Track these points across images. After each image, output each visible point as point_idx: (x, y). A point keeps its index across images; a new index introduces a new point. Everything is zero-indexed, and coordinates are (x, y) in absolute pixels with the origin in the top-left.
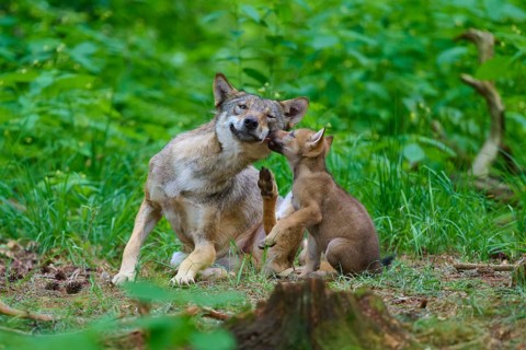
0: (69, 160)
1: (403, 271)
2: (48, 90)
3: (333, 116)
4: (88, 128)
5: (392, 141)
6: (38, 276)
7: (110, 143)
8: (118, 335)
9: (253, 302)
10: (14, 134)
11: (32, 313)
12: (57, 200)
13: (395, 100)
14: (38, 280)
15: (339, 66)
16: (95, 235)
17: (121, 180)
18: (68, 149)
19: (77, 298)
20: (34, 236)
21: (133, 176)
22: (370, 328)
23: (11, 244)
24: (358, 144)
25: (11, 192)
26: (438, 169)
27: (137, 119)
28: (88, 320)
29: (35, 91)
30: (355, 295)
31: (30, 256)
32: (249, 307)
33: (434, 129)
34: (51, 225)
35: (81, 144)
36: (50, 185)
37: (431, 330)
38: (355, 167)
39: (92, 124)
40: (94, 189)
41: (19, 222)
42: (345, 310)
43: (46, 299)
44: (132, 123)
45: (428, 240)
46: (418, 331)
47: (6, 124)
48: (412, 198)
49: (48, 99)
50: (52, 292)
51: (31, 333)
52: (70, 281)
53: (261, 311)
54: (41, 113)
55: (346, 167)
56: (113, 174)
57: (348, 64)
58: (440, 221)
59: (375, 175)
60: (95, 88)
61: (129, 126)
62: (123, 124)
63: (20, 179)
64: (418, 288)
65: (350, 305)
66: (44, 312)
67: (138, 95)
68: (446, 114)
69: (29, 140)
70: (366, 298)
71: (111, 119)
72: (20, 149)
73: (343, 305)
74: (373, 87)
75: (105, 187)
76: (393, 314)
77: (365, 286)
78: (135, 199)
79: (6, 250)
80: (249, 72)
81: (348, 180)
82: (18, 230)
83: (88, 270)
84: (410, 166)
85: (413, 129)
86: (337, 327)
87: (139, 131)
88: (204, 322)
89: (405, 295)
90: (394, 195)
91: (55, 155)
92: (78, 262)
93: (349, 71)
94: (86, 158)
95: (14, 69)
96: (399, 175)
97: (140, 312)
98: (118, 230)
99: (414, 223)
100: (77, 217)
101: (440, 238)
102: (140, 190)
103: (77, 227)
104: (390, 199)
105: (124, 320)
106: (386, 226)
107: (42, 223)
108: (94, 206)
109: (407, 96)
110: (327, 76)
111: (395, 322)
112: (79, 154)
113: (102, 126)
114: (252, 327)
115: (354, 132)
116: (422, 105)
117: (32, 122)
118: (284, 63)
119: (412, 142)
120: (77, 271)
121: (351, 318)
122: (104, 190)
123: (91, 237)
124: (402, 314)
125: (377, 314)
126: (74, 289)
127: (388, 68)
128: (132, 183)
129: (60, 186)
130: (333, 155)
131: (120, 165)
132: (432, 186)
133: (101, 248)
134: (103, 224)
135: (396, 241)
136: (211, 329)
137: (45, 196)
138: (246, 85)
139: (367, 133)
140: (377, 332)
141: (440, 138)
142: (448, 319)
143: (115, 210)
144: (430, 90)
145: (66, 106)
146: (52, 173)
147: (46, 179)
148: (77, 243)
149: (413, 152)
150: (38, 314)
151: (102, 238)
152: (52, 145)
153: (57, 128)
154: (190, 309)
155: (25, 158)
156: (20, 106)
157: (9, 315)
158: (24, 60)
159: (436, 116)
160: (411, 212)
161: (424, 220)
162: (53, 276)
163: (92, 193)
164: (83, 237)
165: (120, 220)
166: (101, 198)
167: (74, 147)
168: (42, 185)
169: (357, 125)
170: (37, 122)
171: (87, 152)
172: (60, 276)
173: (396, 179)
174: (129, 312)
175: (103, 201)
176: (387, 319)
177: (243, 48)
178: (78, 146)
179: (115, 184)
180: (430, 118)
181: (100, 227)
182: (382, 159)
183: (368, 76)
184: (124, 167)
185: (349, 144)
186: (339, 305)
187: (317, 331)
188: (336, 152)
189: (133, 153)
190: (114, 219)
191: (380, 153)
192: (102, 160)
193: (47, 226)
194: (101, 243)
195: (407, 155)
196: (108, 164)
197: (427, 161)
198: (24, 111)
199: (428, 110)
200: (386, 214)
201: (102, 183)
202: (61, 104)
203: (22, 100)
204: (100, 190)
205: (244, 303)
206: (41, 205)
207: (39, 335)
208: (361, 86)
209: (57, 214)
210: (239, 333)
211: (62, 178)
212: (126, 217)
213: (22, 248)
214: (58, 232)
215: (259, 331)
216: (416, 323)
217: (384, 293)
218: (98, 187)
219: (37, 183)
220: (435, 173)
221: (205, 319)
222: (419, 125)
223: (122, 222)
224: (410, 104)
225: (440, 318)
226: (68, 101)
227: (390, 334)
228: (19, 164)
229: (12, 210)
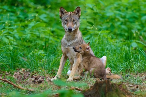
0: (39, 47)
1: (132, 78)
2: (33, 27)
3: (112, 35)
4: (44, 38)
5: (128, 42)
6: (30, 79)
7: (50, 42)
8: (52, 95)
9: (90, 86)
10: (24, 39)
11: (28, 89)
12: (35, 58)
13: (129, 30)
14: (30, 80)
15: (114, 21)
16: (46, 67)
17: (53, 52)
18: (38, 43)
19: (41, 85)
20: (29, 68)
21: (57, 51)
22: (122, 93)
23: (23, 70)
24: (119, 42)
25: (23, 55)
26: (141, 49)
27: (57, 35)
28: (44, 91)
29: (30, 27)
30: (118, 84)
31: (28, 73)
32: (88, 87)
33: (140, 38)
34: (34, 65)
35: (42, 42)
36: (34, 53)
37: (139, 94)
38: (118, 49)
39: (45, 36)
40: (45, 54)
41: (25, 63)
42: (115, 88)
43: (32, 85)
44: (56, 36)
45: (138, 69)
46: (136, 95)
47: (22, 36)
48: (134, 57)
49: (33, 30)
50: (34, 83)
51: (28, 94)
52: (39, 80)
53: (92, 89)
54: (31, 34)
55: (115, 49)
56: (51, 50)
57: (116, 20)
58: (142, 64)
59: (123, 51)
60: (46, 26)
61: (55, 37)
62: (54, 37)
63: (25, 52)
64: (135, 82)
65: (116, 87)
66: (32, 89)
67: (58, 29)
68: (144, 34)
69: (28, 41)
70: (121, 85)
71: (50, 35)
72: (25, 43)
73: (115, 87)
74: (123, 27)
75: (49, 54)
76: (128, 90)
77: (121, 82)
78: (57, 57)
79: (21, 71)
80: (89, 22)
81: (116, 52)
82: (25, 66)
83: (44, 77)
84: (133, 49)
85: (134, 38)
86: (113, 93)
87: (58, 38)
88: (76, 92)
89: (132, 84)
90: (129, 57)
91: (35, 45)
92: (41, 75)
93: (116, 22)
94: (43, 46)
95: (24, 21)
96: (130, 51)
97: (58, 88)
98: (52, 66)
99: (134, 64)
100: (41, 62)
101: (142, 69)
102: (58, 55)
103: (41, 65)
104: (128, 58)
105: (54, 91)
106: (127, 65)
107: (31, 64)
108: (46, 59)
109: (133, 29)
110: (110, 23)
111: (129, 92)
112: (41, 45)
113: (48, 37)
114: (89, 93)
115: (118, 39)
116: (137, 32)
117: (29, 36)
118: (98, 20)
119: (134, 42)
120: (41, 77)
121: (117, 91)
122: (48, 55)
123: (45, 68)
124: (131, 90)
125: (124, 89)
126: (40, 82)
127: (127, 21)
128: (56, 53)
129: (36, 54)
130: (112, 45)
131: (53, 48)
132: (140, 54)
133: (47, 71)
134: (48, 64)
135: (129, 69)
136: (78, 93)
137: (32, 56)
138: (88, 26)
139: (122, 39)
140: (124, 95)
141: (142, 41)
142: (144, 91)
143: (51, 60)
144: (139, 27)
145: (38, 31)
146: (34, 50)
147: (33, 52)
148: (41, 69)
149: (134, 45)
150: (30, 89)
151: (48, 68)
152: (34, 43)
153: (35, 38)
154: (72, 88)
155: (27, 46)
156: (25, 32)
157: (22, 89)
158: (27, 19)
159: (141, 35)
160: (134, 61)
161: (137, 64)
162: (34, 78)
163: (45, 56)
164: (42, 68)
165: (53, 63)
166: (48, 57)
167: (40, 43)
168: (31, 53)
169: (119, 37)
170: (30, 36)
171: (44, 44)
172: (36, 79)
173: (130, 52)
174: (55, 89)
175: (48, 58)
176: (127, 91)
177: (87, 16)
178: (41, 43)
179: (51, 53)
180: (139, 35)
181: (47, 65)
182: (126, 47)
183: (122, 24)
184: (54, 48)
185: (116, 42)
186: (113, 87)
187: (107, 94)
188: (113, 45)
189: (56, 45)
190: (51, 63)
191: (125, 45)
192: (48, 46)
193: (33, 65)
194: (48, 69)
195: (133, 46)
196: (49, 47)
197: (138, 47)
198: (26, 33)
199: (139, 33)
200: (127, 62)
201: (48, 53)
202: (37, 31)
203: (26, 30)
204: (47, 55)
205: (87, 86)
206: (31, 59)
207: (30, 95)
208: (120, 26)
209: (35, 61)
210: (86, 95)
211: (37, 52)
212: (54, 62)
213: (26, 71)
214: (36, 66)
215: (91, 94)
216: (135, 92)
217: (126, 84)
218: (47, 54)
219: (30, 53)
220: (140, 50)
221: (76, 91)
222: (136, 37)
223: (53, 64)
224: (133, 31)
225: (142, 91)
226: (38, 30)
227: (128, 95)
228: (25, 47)
229: (23, 60)
